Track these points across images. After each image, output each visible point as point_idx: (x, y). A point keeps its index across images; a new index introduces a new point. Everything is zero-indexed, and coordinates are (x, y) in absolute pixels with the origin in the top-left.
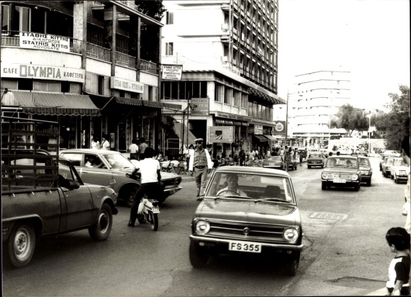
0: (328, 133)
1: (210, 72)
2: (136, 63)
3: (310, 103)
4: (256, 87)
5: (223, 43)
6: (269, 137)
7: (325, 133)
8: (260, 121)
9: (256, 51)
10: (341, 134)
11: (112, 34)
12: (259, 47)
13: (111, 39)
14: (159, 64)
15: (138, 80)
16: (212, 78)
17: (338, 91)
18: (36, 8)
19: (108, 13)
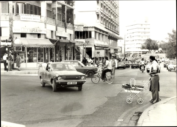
0: (141, 52)
1: (92, 27)
2: (65, 25)
3: (133, 39)
4: (111, 32)
5: (97, 14)
6: (116, 54)
7: (139, 52)
8: (112, 47)
9: (110, 17)
10: (147, 52)
11: (56, 13)
12: (111, 15)
13: (55, 15)
14: (73, 25)
15: (66, 32)
16: (94, 29)
17: (145, 33)
18: (26, 4)
19: (54, 4)
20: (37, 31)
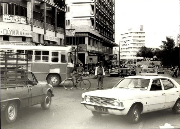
0: (136, 59)
1: (86, 33)
2: (55, 29)
3: (127, 47)
4: (106, 39)
5: (91, 20)
6: (111, 61)
7: (134, 59)
8: (107, 54)
10: (142, 59)
11: (44, 15)
12: (106, 22)
13: (44, 18)
14: (65, 29)
15: (56, 36)
16: (87, 35)
17: (140, 41)
18: (10, 4)
19: (42, 6)
20: (21, 34)
